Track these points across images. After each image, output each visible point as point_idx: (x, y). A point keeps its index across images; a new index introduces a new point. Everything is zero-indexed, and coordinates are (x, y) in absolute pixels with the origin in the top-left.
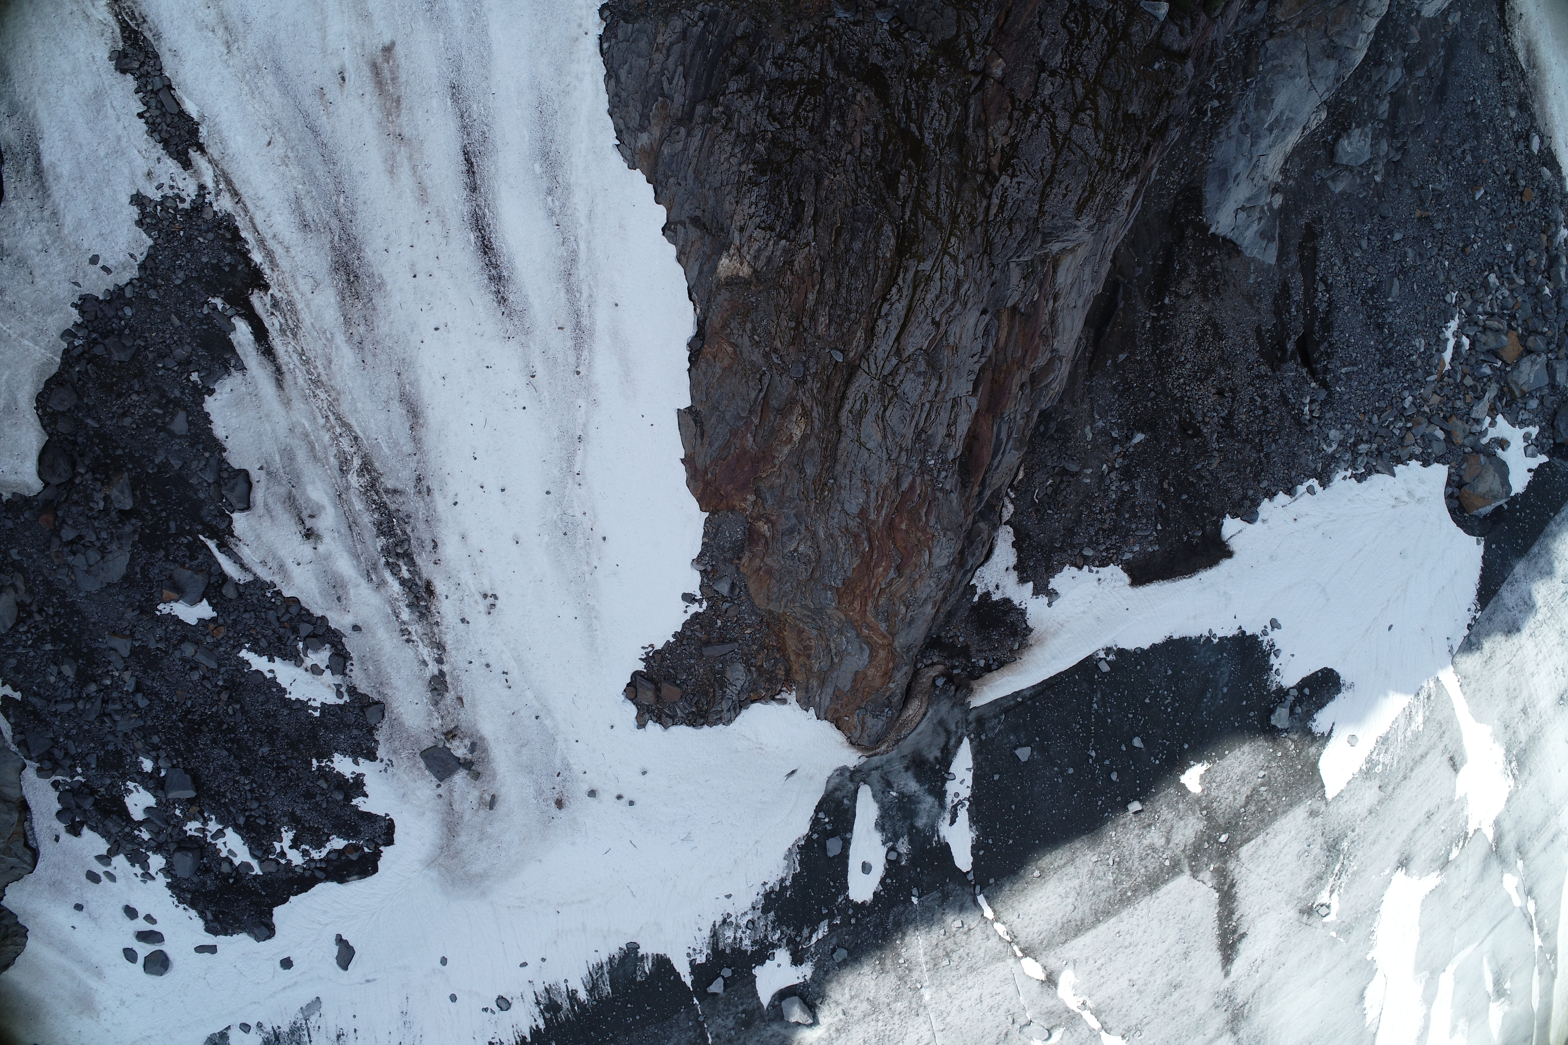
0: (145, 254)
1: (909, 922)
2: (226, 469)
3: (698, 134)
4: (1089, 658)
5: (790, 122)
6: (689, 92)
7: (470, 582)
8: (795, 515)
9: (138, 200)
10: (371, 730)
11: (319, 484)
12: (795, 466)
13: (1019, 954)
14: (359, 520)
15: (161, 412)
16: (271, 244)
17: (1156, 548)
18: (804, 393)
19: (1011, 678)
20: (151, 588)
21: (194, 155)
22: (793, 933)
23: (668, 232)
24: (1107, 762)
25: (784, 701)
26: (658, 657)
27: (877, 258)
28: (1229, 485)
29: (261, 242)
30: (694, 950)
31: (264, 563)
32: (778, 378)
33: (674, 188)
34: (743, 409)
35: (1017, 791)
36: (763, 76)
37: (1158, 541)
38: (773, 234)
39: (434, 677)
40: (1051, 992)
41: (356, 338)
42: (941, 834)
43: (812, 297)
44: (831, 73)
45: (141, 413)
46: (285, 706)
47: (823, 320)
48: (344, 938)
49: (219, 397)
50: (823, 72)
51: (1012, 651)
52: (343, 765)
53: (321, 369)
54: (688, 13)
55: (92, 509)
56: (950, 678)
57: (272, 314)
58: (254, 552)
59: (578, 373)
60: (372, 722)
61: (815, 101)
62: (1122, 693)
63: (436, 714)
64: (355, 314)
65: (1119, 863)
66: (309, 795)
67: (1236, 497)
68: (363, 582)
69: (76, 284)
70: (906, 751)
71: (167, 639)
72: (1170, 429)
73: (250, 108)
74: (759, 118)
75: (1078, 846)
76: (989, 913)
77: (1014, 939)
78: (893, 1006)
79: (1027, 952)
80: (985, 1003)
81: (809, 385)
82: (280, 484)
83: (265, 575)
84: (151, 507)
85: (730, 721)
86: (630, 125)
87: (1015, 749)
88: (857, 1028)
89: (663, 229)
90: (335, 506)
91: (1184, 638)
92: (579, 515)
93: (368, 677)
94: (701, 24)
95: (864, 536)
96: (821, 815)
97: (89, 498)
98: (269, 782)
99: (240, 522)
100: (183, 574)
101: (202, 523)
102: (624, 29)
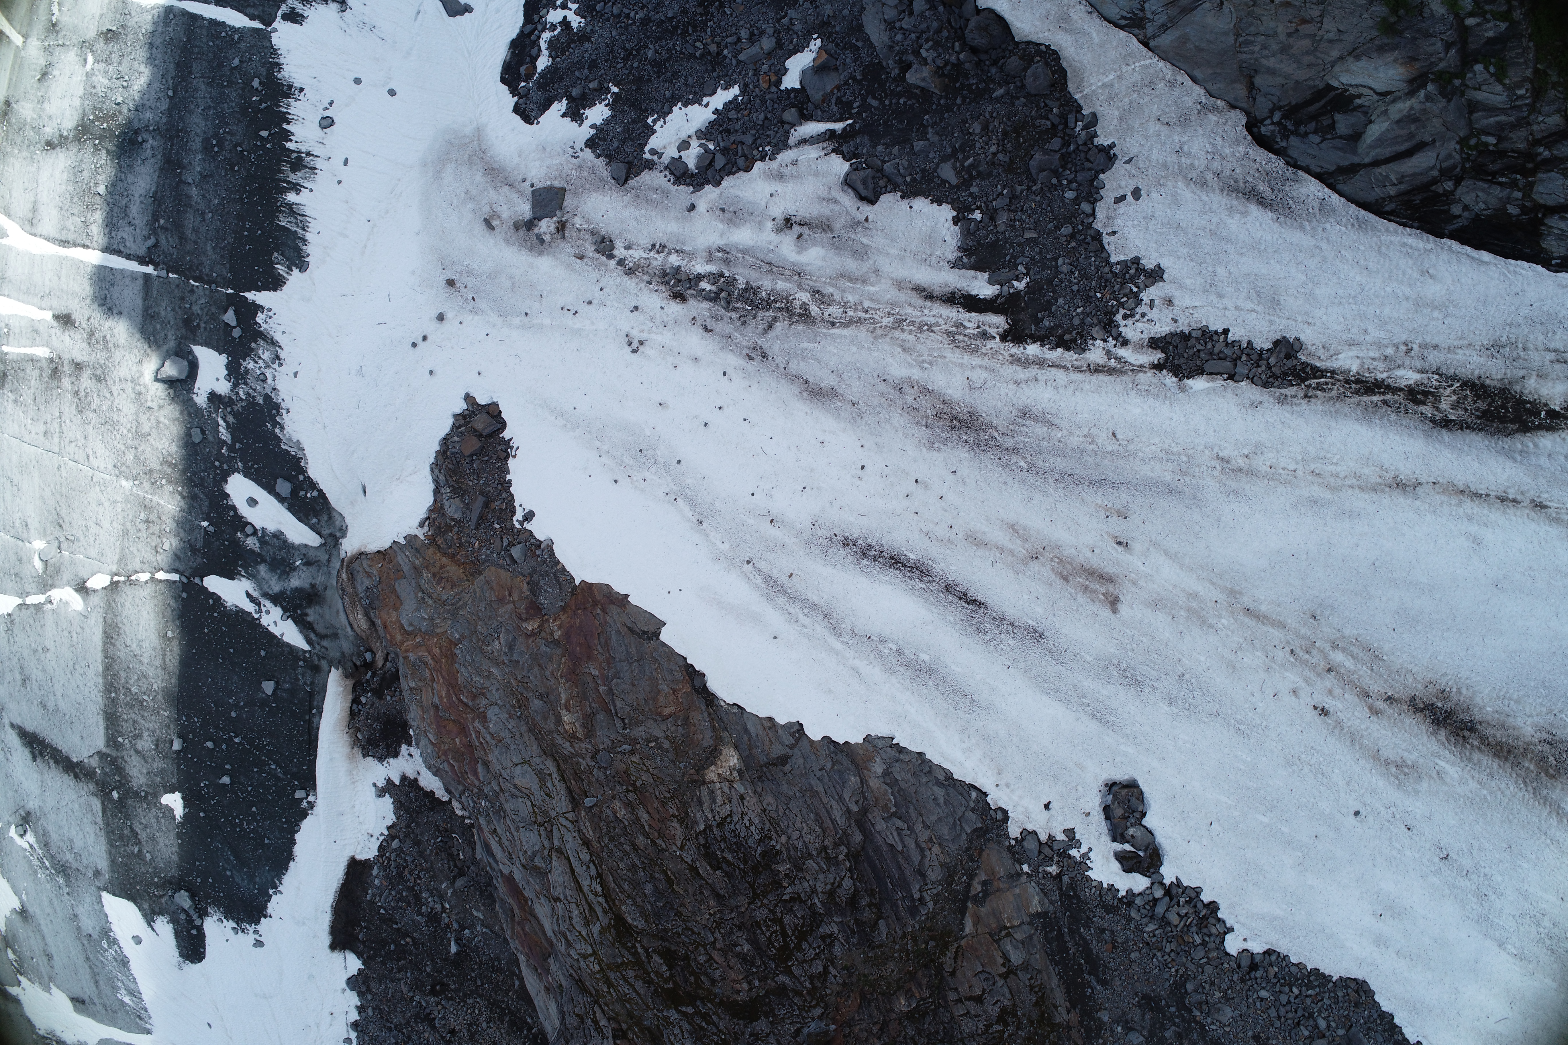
0: (1107, 247)
1: (191, 508)
2: (886, 187)
3: (841, 820)
4: (314, 787)
5: (778, 911)
6: (879, 840)
7: (660, 338)
8: (518, 661)
9: (1156, 275)
10: (610, 158)
11: (819, 263)
12: (548, 694)
13: (116, 578)
14: (769, 277)
15: (966, 164)
16: (1033, 371)
17: (369, 897)
18: (586, 749)
19: (336, 715)
20: (837, 45)
21: (1157, 356)
22: (236, 408)
23: (797, 727)
24: (224, 747)
25: (421, 525)
26: (503, 455)
27: (629, 897)
28: (383, 986)
29: (1041, 363)
30: (271, 317)
31: (795, 163)
32: (613, 736)
33: (822, 762)
34: (617, 685)
35: (243, 662)
36: (831, 916)
37: (372, 903)
38: (714, 823)
39: (613, 247)
40: (73, 583)
41: (907, 389)
42: (244, 579)
43: (644, 817)
44: (783, 978)
45: (978, 145)
46: (672, 97)
47: (622, 813)
48: (467, 14)
49: (947, 225)
50: (788, 972)
51: (358, 729)
52: (598, 113)
53: (906, 336)
54: (935, 891)
55: (927, 41)
56: (368, 665)
57: (979, 327)
58: (808, 160)
59: (748, 562)
60: (614, 165)
61: (774, 947)
62: (271, 794)
63: (585, 226)
64: (925, 403)
65: (141, 703)
66: (593, 65)
67: (372, 985)
68: (721, 242)
69: (1129, 161)
70: (329, 593)
71: (789, 29)
72: (447, 976)
73: (1156, 440)
74: (806, 885)
75: (173, 680)
76: (161, 576)
77: (130, 582)
78: (133, 451)
79: (114, 585)
80: (93, 526)
81: (588, 759)
82: (844, 227)
83: (785, 156)
84: (900, 95)
85: (432, 470)
86: (897, 765)
87: (277, 683)
88: (133, 411)
89: (801, 725)
90: (794, 265)
91: (287, 870)
92: (647, 474)
93: (650, 188)
94: (917, 896)
95: (470, 704)
96: (315, 494)
97: (937, 45)
98: (624, 37)
99: (839, 166)
100: (831, 82)
101: (860, 132)
102: (973, 821)
